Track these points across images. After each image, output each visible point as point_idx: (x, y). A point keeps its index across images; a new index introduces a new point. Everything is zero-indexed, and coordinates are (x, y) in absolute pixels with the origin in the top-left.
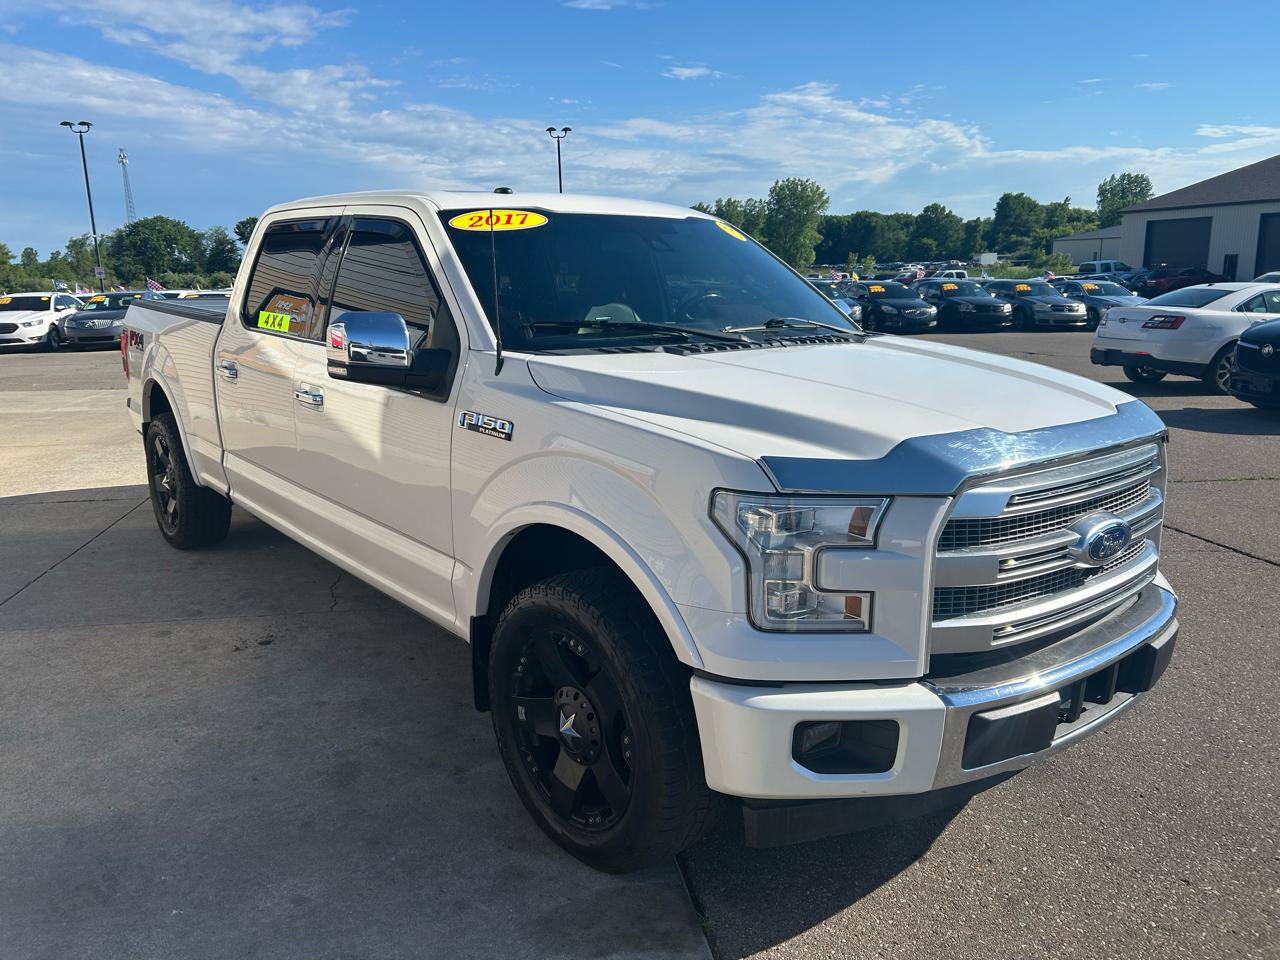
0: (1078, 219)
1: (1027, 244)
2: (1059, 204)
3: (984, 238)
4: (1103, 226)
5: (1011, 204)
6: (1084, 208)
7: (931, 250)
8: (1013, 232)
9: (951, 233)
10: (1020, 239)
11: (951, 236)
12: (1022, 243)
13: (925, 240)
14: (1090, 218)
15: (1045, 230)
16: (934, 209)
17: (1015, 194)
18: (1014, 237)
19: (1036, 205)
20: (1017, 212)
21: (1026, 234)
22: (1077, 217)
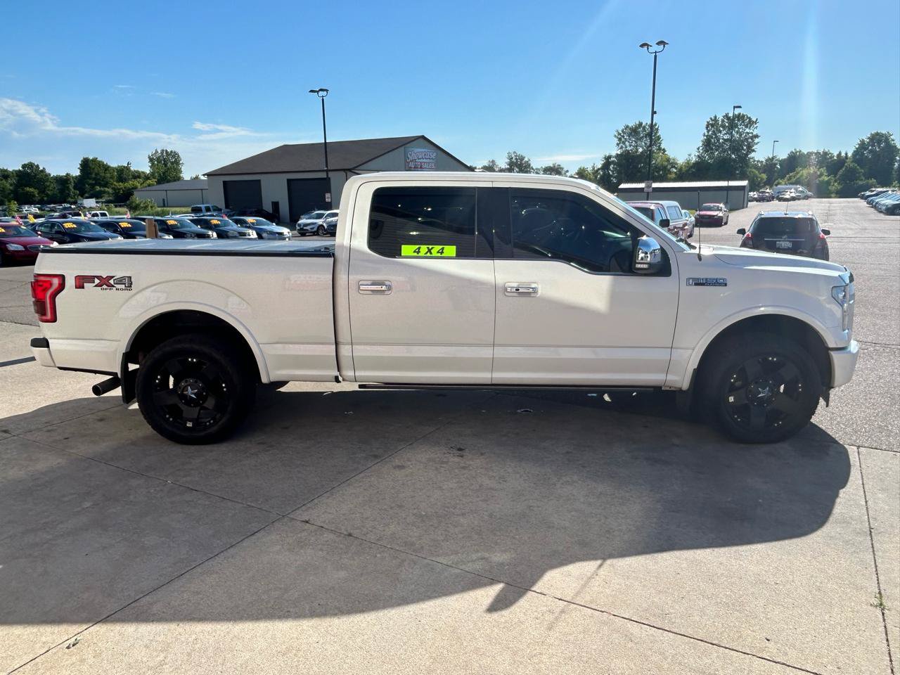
0: (139, 177)
1: (108, 193)
2: (124, 167)
3: (75, 188)
4: (159, 182)
5: (91, 165)
6: (141, 170)
7: (34, 196)
8: (96, 184)
9: (48, 184)
10: (102, 189)
11: (49, 186)
12: (104, 192)
13: (28, 189)
14: (147, 177)
15: (121, 183)
16: (30, 165)
17: (91, 158)
18: (98, 188)
19: (109, 167)
20: (96, 170)
21: (106, 185)
22: (137, 175)
